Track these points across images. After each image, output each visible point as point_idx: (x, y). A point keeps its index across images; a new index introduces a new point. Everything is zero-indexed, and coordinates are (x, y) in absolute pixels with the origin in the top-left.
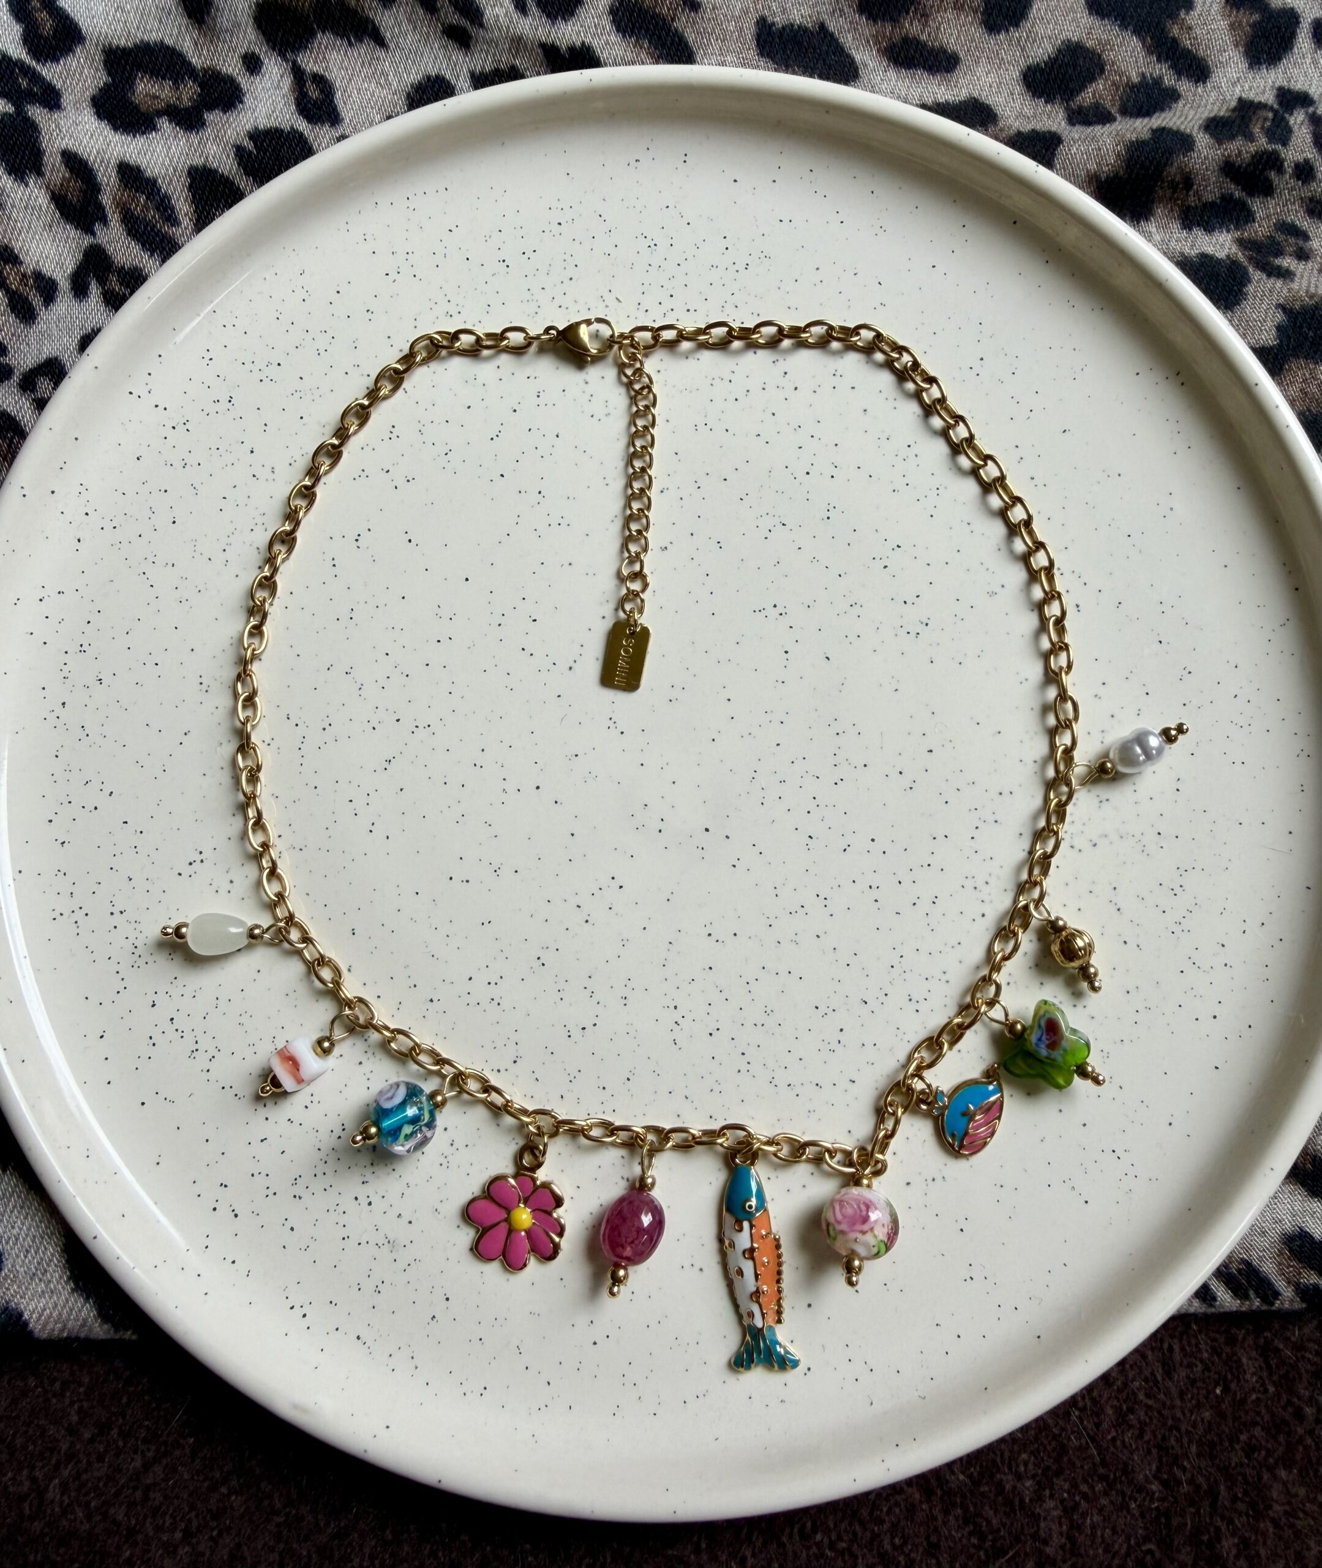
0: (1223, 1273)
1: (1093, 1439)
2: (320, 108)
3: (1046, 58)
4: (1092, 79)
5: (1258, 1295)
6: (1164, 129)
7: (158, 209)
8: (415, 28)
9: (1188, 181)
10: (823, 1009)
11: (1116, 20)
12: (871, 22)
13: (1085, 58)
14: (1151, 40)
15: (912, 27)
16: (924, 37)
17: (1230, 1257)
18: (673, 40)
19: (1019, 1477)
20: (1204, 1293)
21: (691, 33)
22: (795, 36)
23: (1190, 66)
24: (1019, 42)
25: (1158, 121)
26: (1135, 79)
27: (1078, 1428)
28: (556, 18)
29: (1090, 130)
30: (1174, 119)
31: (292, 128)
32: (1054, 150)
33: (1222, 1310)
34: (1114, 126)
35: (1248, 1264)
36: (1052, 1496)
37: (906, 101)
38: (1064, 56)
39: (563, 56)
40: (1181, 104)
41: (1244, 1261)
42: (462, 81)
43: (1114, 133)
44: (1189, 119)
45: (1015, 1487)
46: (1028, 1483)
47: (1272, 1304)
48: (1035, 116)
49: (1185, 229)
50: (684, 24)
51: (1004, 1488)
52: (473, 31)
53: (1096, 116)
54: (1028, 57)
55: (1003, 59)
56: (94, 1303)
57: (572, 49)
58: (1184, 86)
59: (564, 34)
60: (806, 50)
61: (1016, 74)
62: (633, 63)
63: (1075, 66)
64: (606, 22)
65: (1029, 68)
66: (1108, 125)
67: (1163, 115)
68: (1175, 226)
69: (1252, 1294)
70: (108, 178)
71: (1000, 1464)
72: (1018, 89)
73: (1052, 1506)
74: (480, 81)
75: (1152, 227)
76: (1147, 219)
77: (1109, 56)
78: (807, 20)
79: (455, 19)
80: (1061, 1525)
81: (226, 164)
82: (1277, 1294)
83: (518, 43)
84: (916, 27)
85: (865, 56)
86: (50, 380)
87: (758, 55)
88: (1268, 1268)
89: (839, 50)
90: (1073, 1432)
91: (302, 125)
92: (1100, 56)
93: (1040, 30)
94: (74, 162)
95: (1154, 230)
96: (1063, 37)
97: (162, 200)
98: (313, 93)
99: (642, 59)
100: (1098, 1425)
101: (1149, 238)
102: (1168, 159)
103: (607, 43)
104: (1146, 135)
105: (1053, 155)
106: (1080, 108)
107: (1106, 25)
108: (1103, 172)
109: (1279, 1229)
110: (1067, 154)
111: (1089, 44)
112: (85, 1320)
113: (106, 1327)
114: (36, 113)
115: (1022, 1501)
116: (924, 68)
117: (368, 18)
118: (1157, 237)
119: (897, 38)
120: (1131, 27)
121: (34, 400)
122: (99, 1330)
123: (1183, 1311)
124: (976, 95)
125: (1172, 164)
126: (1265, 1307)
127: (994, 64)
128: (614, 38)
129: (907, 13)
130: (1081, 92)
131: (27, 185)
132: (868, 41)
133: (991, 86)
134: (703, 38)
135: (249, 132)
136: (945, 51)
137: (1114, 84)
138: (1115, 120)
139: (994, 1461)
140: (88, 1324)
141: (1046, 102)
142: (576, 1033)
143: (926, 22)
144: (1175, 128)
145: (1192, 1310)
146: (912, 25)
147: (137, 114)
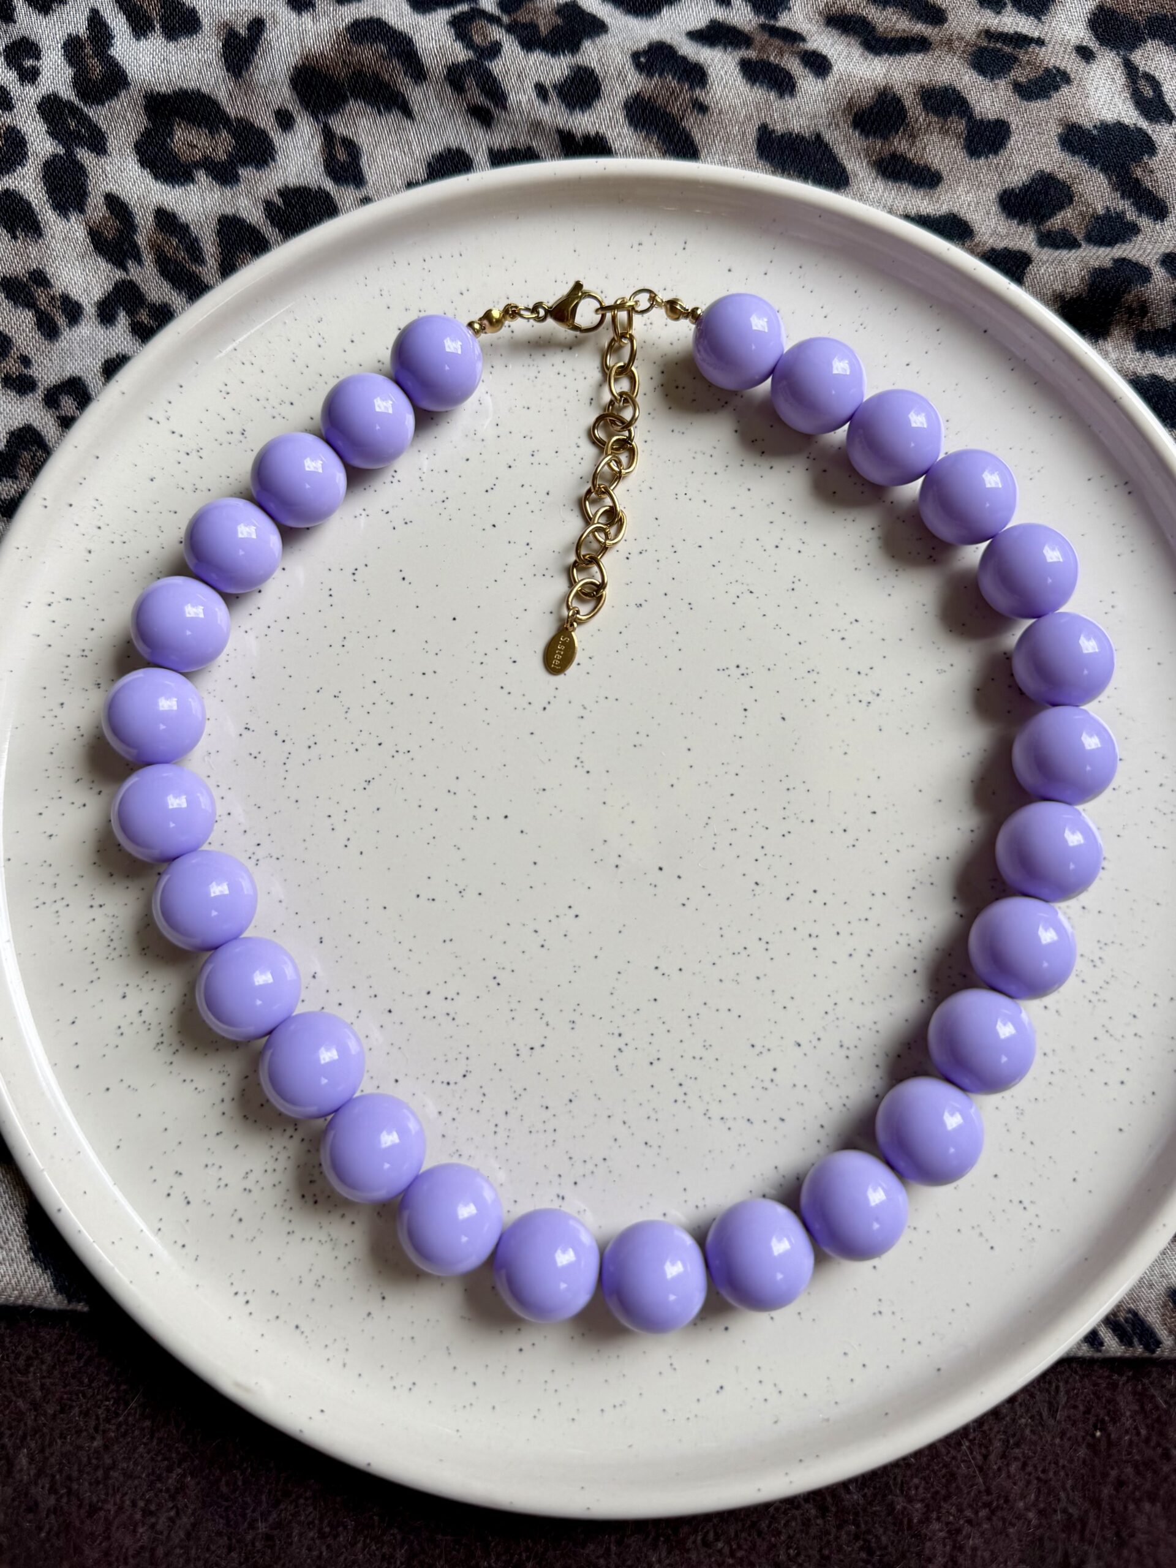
0: (1111, 1321)
1: (981, 1469)
2: (346, 171)
3: (1020, 184)
4: (1061, 207)
5: (1141, 1342)
6: (1124, 259)
7: (188, 251)
8: (441, 105)
9: (1143, 308)
10: (758, 1049)
11: (1085, 158)
12: (863, 138)
13: (1056, 189)
14: (1116, 178)
15: (900, 144)
16: (910, 155)
17: (1119, 1307)
18: (680, 139)
19: (910, 1500)
20: (1092, 1338)
21: (697, 133)
22: (793, 143)
23: (1150, 205)
24: (996, 168)
25: (1120, 251)
26: (1101, 211)
27: (968, 1458)
28: (574, 108)
29: (1058, 252)
30: (1134, 252)
31: (320, 188)
32: (1025, 269)
33: (1107, 1355)
34: (1078, 253)
35: (1135, 1314)
36: (938, 1519)
37: (891, 212)
38: (1037, 185)
39: (578, 144)
40: (1140, 237)
41: (1130, 1311)
42: (481, 157)
43: (1079, 259)
44: (1147, 253)
45: (905, 1508)
46: (918, 1505)
47: (1153, 1352)
48: (1008, 235)
49: (1138, 350)
50: (692, 123)
51: (894, 1509)
52: (496, 112)
53: (1062, 240)
54: (1004, 182)
55: (981, 182)
56: (51, 1273)
57: (587, 138)
58: (1144, 222)
59: (580, 124)
60: (802, 157)
61: (992, 194)
62: (641, 154)
63: (1046, 194)
64: (620, 116)
65: (1005, 192)
66: (1074, 251)
67: (1124, 247)
68: (1130, 347)
69: (1136, 1341)
70: (145, 221)
71: (893, 1488)
72: (995, 209)
73: (937, 1527)
74: (499, 158)
75: (1109, 345)
76: (1105, 339)
77: (1078, 188)
78: (805, 131)
79: (481, 100)
80: (945, 1546)
81: (253, 214)
82: (1158, 1343)
83: (536, 126)
84: (904, 146)
85: (856, 166)
86: (74, 400)
87: (757, 157)
88: (1153, 1319)
89: (833, 159)
90: (963, 1461)
91: (329, 185)
92: (1069, 188)
93: (1017, 159)
94: (113, 202)
95: (1110, 349)
96: (1035, 168)
97: (192, 244)
98: (342, 155)
99: (650, 153)
100: (985, 1457)
101: (1105, 355)
102: (1126, 287)
103: (619, 135)
104: (1108, 264)
105: (1023, 273)
106: (1049, 232)
107: (1076, 162)
108: (1067, 294)
109: (1165, 1283)
110: (1035, 274)
111: (1061, 176)
112: (41, 1290)
113: (60, 1297)
114: (84, 155)
115: (910, 1521)
116: (909, 183)
117: (399, 92)
118: (1113, 356)
119: (886, 153)
120: (1098, 166)
121: (58, 417)
122: (53, 1301)
123: (1072, 1354)
124: (955, 210)
125: (1129, 292)
126: (1147, 1354)
127: (973, 185)
128: (626, 130)
129: (897, 133)
130: (1050, 218)
131: (68, 221)
132: (859, 154)
133: (969, 205)
134: (707, 139)
135: (279, 190)
136: (929, 170)
137: (1081, 213)
138: (1080, 246)
139: (887, 1484)
140: (44, 1294)
141: (1019, 224)
142: (525, 1052)
143: (914, 142)
144: (1134, 259)
145: (1080, 1354)
146: (900, 143)
147: (176, 165)
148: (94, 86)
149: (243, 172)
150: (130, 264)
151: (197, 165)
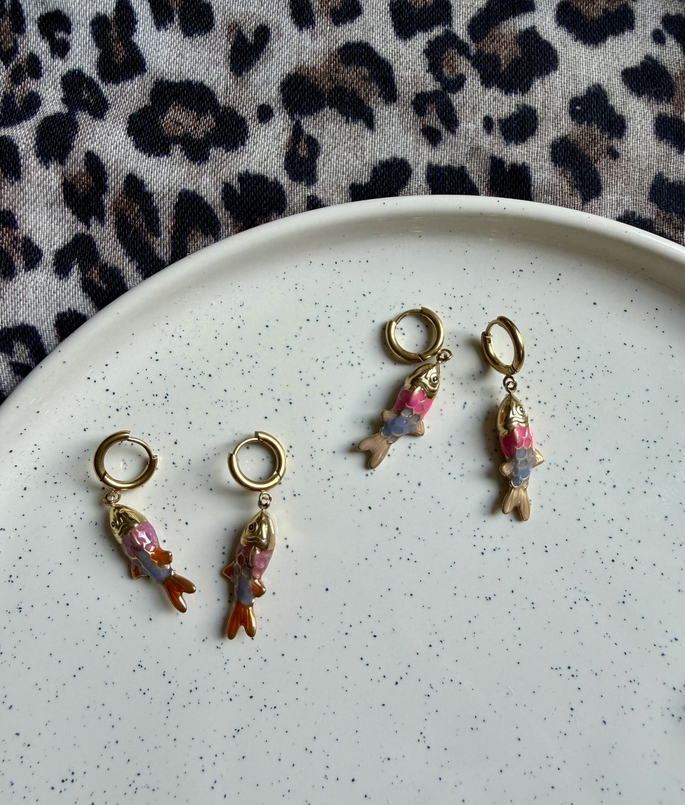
2: (303, 168)
7: (146, 220)
18: (591, 179)
31: (276, 179)
39: (505, 169)
42: (419, 175)
50: (603, 165)
52: (445, 134)
57: (514, 168)
59: (512, 155)
64: (546, 152)
70: (115, 184)
79: (436, 124)
81: (211, 193)
83: (475, 151)
86: (27, 347)
91: (285, 179)
94: (93, 162)
97: (152, 212)
98: (303, 151)
103: (541, 167)
114: (83, 117)
117: (369, 108)
121: (11, 362)
128: (548, 165)
131: (47, 168)
134: (612, 180)
135: (239, 175)
147: (158, 136)
148: (115, 68)
149: (213, 152)
150: (93, 221)
151: (176, 140)
